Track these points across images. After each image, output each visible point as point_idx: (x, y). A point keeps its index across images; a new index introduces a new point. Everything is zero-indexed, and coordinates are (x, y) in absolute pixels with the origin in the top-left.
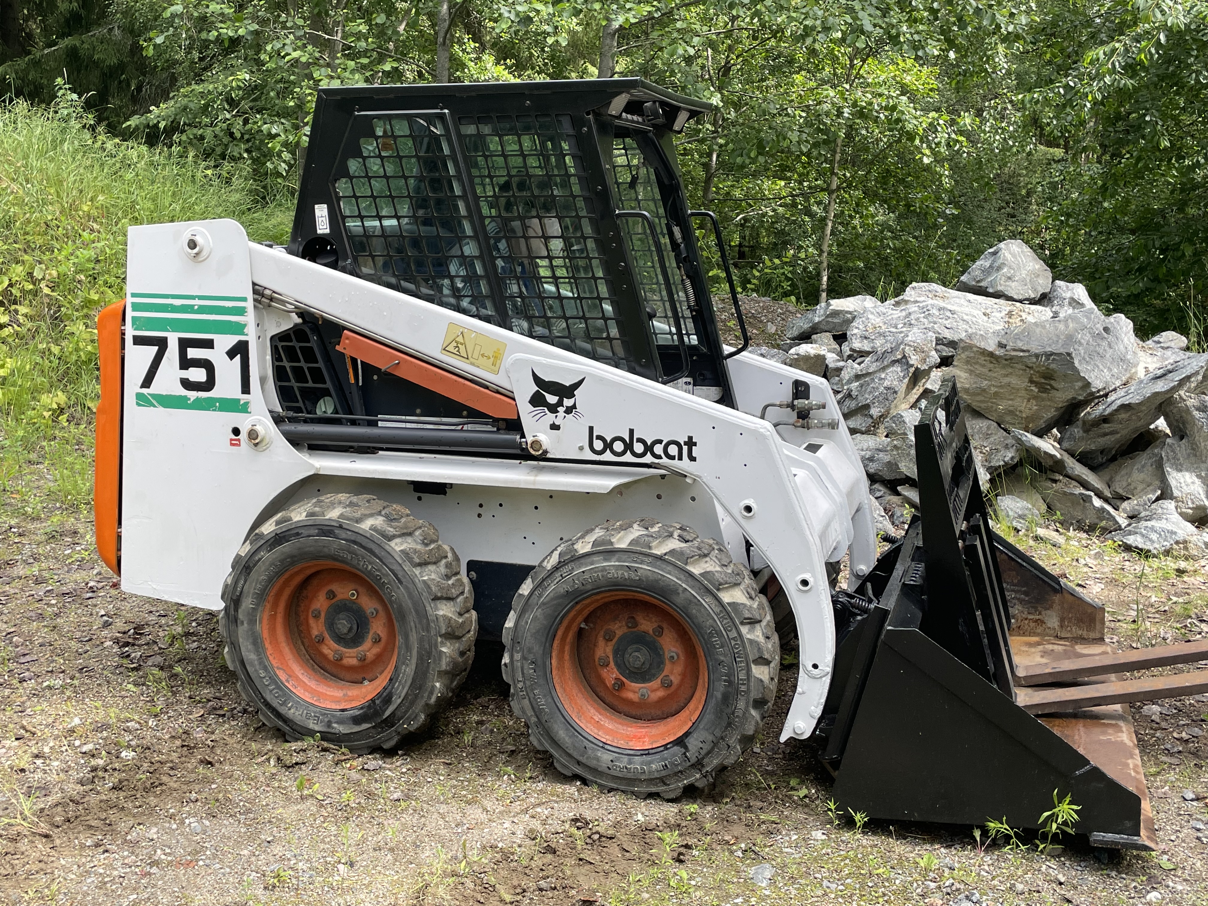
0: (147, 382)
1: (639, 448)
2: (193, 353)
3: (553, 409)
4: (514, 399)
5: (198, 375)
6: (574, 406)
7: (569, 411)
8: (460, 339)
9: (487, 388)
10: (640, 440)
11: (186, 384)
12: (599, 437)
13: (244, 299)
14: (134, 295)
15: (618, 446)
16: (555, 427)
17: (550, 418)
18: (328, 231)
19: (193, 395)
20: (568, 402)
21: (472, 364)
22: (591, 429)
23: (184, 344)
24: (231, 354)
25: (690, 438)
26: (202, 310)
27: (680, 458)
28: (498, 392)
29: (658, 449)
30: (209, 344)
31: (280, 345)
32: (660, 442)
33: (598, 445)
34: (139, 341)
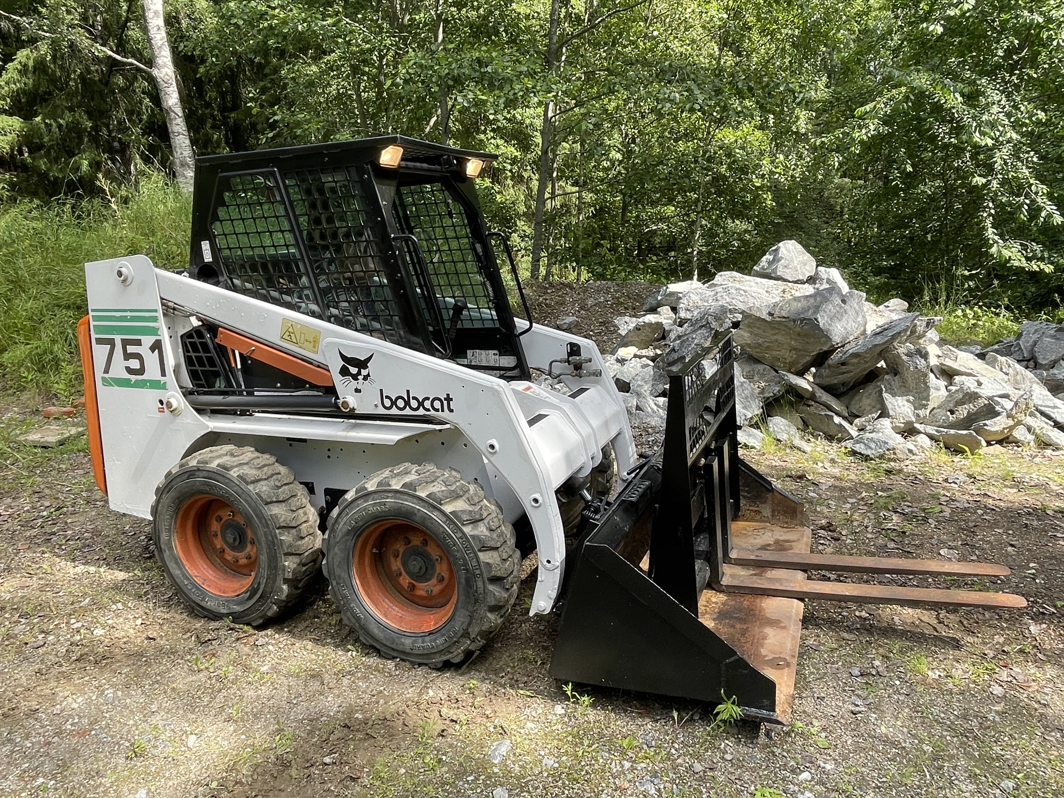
0: (106, 371)
1: (414, 404)
2: (131, 349)
3: (355, 377)
4: (329, 371)
5: (134, 364)
6: (368, 375)
7: (365, 378)
8: (291, 330)
9: (311, 364)
10: (414, 398)
11: (130, 371)
12: (387, 397)
13: (156, 311)
14: (93, 310)
15: (401, 403)
16: (358, 391)
17: (354, 384)
18: (211, 260)
19: (133, 378)
20: (364, 372)
21: (301, 347)
22: (381, 391)
23: (125, 343)
24: (153, 349)
25: (448, 395)
26: (133, 319)
27: (443, 411)
28: (319, 367)
29: (427, 404)
30: (138, 343)
31: (188, 341)
32: (428, 399)
33: (387, 403)
34: (99, 341)
